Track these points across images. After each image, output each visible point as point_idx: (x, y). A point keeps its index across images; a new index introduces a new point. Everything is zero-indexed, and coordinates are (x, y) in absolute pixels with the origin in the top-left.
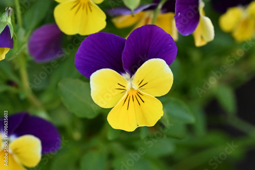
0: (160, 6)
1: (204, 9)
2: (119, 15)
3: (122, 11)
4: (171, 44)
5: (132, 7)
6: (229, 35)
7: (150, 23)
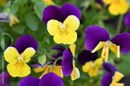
0: (55, 63)
1: (75, 63)
2: (36, 67)
3: (37, 66)
4: (61, 81)
5: (42, 64)
6: (87, 74)
7: (50, 72)
